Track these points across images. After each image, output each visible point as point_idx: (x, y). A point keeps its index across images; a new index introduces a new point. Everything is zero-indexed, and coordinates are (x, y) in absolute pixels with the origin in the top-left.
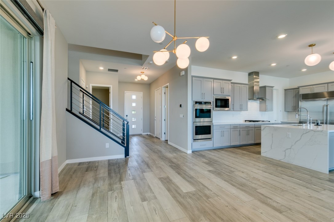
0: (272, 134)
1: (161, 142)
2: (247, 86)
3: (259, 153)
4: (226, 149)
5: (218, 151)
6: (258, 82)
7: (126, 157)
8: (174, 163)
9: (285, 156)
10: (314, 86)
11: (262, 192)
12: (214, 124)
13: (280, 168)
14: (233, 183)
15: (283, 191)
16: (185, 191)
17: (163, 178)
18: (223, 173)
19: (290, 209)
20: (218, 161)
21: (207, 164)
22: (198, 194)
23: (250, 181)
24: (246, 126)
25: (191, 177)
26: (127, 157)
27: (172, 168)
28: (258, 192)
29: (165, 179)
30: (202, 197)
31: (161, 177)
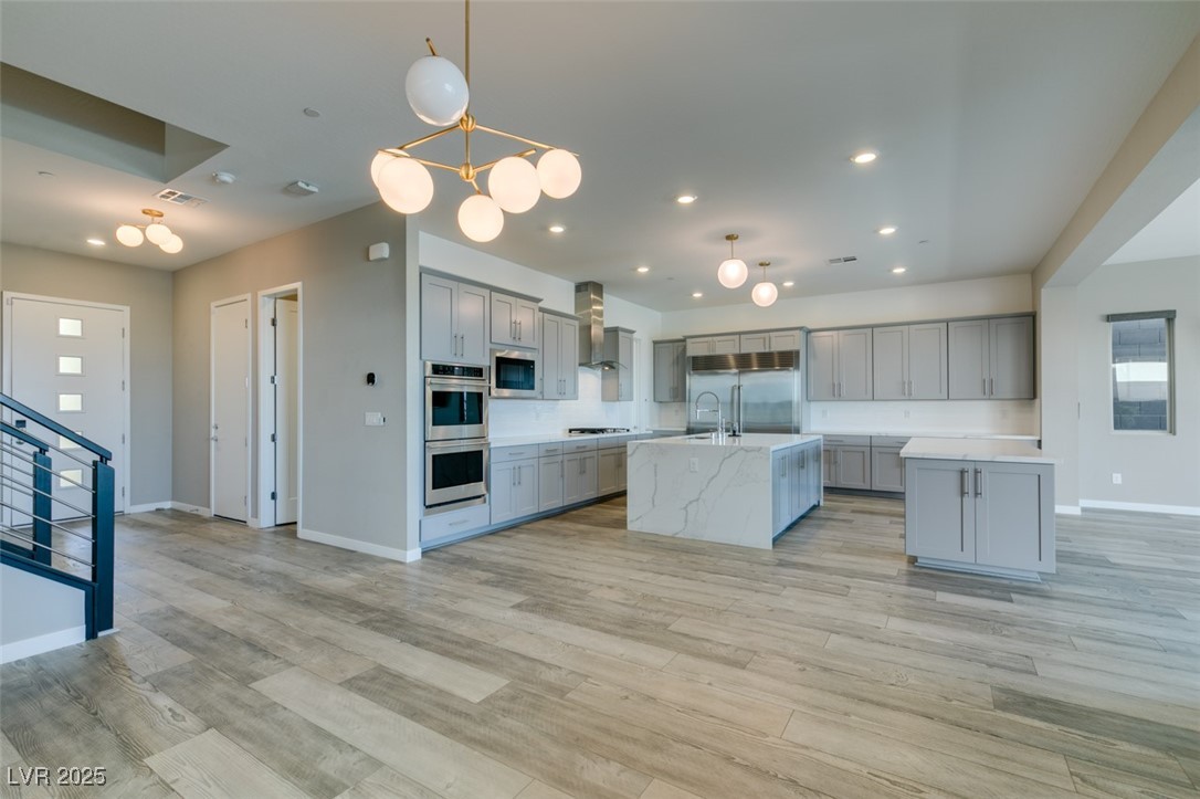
0: (656, 466)
1: (257, 535)
2: (577, 323)
3: (621, 523)
4: (529, 526)
5: (509, 537)
6: (600, 314)
7: (91, 634)
8: (372, 610)
9: (686, 521)
10: (715, 338)
11: (682, 630)
12: (492, 446)
13: (684, 557)
14: (602, 624)
15: (719, 612)
16: (476, 699)
17: (363, 678)
18: (561, 602)
19: (755, 652)
20: (527, 570)
21: (496, 586)
22: (525, 691)
23: (640, 608)
24: (578, 447)
25: (471, 644)
26: (101, 634)
27: (376, 629)
28: (674, 633)
29: (373, 679)
30: (543, 697)
31: (349, 677)
